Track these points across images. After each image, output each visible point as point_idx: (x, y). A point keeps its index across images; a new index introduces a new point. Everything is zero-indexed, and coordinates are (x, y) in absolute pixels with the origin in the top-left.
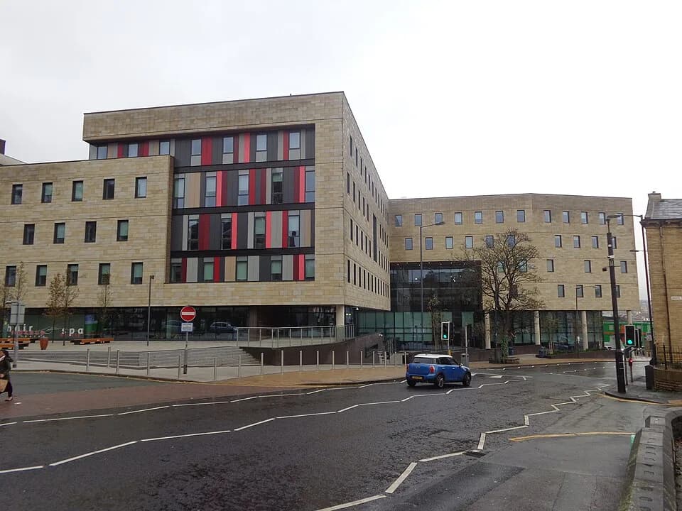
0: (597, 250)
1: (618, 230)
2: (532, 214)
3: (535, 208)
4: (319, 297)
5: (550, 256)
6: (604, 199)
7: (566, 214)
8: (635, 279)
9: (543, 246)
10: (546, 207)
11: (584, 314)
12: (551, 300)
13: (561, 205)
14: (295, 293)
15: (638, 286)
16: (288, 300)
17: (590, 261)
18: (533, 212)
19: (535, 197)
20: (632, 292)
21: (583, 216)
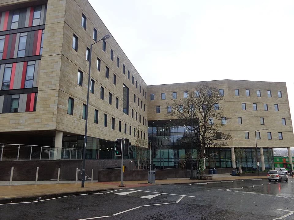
0: (267, 112)
1: (279, 101)
2: (228, 91)
3: (229, 88)
4: (38, 124)
5: (240, 115)
6: (270, 83)
7: (248, 91)
8: (291, 129)
9: (235, 109)
10: (236, 87)
11: (262, 150)
12: (241, 141)
13: (245, 86)
14: (21, 121)
15: (293, 133)
16: (15, 127)
17: (263, 118)
18: (228, 90)
19: (229, 81)
20: (290, 136)
21: (258, 92)
